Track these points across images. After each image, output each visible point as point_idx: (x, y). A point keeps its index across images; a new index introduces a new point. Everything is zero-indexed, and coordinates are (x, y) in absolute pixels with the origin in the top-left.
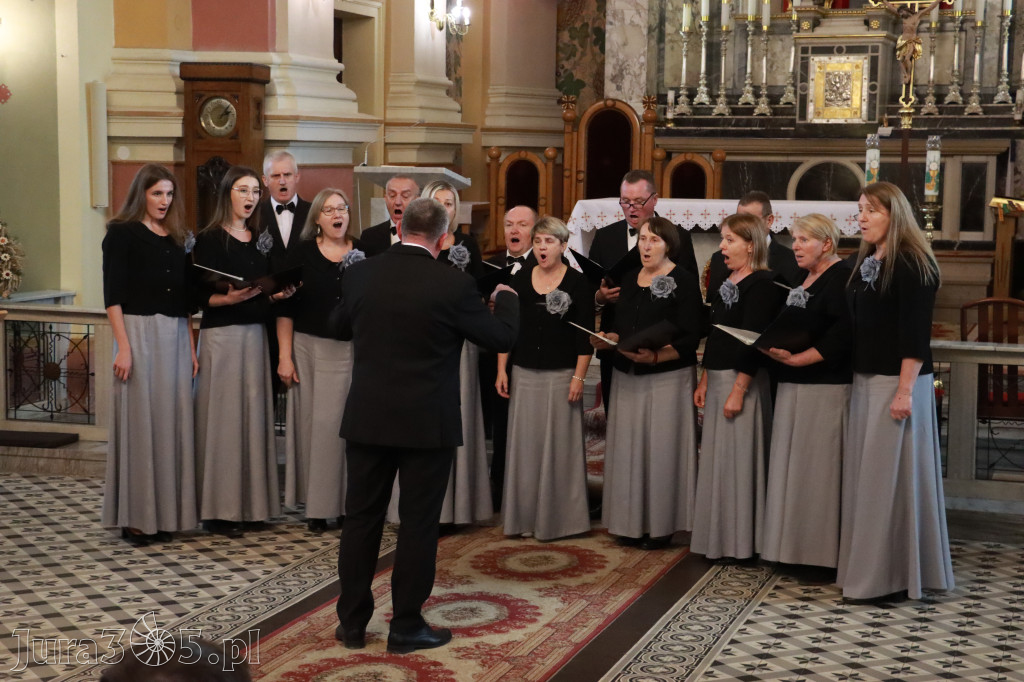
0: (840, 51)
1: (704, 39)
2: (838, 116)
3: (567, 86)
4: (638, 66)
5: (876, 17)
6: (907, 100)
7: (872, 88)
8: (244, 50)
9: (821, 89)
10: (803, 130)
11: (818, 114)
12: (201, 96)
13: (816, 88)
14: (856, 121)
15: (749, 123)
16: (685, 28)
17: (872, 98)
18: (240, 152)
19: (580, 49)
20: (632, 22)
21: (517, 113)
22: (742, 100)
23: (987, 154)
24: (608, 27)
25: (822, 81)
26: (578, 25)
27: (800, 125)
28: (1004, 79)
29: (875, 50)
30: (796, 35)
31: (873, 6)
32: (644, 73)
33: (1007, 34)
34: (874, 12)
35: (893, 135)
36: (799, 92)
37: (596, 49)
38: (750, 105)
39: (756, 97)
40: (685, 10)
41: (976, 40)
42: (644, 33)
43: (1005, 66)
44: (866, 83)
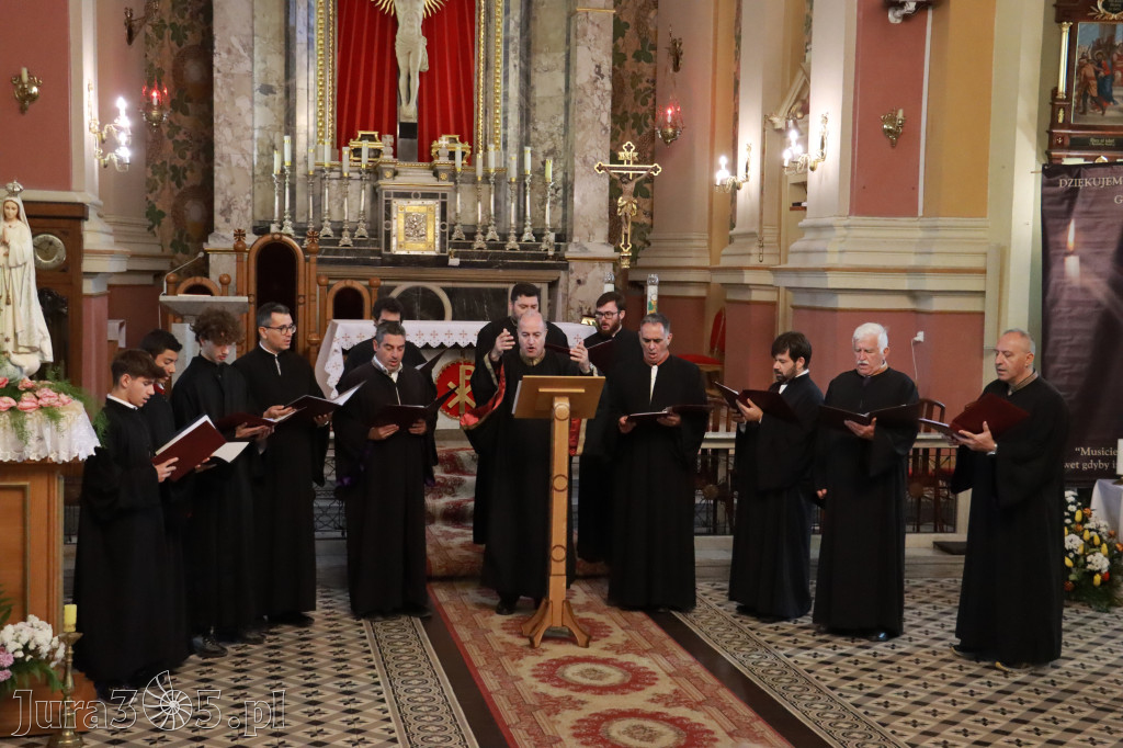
0: (416, 196)
1: (287, 181)
2: (416, 248)
4: (244, 202)
5: (444, 170)
7: (443, 227)
8: (45, 189)
9: (401, 226)
10: (388, 259)
11: (400, 246)
13: (398, 225)
14: (433, 253)
15: (337, 252)
16: (276, 170)
17: (443, 235)
18: (71, 284)
19: (161, 184)
20: (238, 164)
21: (125, 240)
22: (322, 234)
24: (216, 168)
25: (402, 220)
26: (159, 163)
27: (386, 256)
28: (528, 223)
29: (444, 196)
30: (380, 182)
31: (443, 160)
32: (250, 208)
33: (528, 188)
34: (443, 167)
35: (462, 265)
36: (384, 228)
37: (173, 184)
38: (332, 237)
39: (333, 230)
40: (277, 156)
41: (511, 192)
42: (250, 174)
43: (528, 213)
44: (438, 223)
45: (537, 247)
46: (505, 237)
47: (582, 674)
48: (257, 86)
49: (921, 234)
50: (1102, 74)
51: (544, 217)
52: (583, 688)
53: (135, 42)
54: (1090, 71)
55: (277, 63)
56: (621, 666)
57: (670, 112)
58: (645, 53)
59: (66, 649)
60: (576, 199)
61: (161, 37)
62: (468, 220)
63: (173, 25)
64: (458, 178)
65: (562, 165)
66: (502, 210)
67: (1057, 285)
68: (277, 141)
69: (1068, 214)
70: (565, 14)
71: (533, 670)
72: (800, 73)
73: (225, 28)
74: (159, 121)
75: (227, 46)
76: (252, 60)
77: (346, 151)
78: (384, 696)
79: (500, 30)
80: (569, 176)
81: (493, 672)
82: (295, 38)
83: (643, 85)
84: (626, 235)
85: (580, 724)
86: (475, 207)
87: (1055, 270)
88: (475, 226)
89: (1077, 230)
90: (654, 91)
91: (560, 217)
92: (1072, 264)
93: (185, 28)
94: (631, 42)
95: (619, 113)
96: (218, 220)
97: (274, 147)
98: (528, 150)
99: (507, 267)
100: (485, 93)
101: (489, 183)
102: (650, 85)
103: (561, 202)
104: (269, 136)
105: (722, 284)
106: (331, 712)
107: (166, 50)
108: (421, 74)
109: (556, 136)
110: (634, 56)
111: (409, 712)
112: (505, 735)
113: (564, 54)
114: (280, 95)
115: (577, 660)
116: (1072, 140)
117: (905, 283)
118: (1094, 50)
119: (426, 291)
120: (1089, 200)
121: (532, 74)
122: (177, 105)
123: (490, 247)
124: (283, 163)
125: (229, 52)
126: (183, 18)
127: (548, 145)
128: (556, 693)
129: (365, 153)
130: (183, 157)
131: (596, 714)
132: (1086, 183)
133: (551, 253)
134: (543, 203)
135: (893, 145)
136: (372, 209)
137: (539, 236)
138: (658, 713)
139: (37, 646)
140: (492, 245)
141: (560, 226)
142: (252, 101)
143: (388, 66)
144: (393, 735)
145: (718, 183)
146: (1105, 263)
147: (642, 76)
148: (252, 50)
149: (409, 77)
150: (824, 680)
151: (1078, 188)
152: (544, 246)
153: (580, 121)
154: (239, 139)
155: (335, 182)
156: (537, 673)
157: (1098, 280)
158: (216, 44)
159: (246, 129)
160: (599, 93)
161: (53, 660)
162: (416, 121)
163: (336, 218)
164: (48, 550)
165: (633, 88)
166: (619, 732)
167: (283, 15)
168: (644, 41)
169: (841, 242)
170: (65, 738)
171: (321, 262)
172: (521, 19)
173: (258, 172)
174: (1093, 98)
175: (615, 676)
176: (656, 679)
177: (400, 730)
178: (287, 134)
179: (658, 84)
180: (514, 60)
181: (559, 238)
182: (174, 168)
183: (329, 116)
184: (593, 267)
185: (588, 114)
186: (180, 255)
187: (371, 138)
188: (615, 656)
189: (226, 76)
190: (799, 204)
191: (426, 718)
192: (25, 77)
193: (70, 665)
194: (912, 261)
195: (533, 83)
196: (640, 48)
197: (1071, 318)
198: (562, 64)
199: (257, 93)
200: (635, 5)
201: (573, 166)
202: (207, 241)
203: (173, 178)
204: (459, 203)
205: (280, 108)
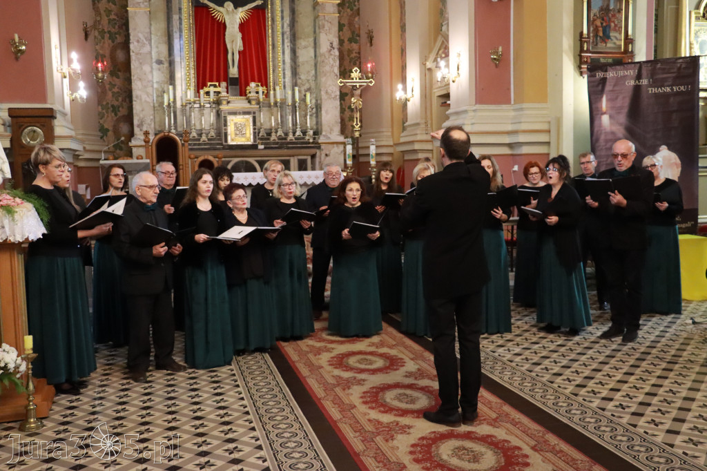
0: (240, 114)
1: (172, 109)
2: (241, 141)
3: (104, 131)
4: (150, 120)
5: (254, 100)
6: (357, 124)
7: (254, 129)
9: (233, 130)
10: (227, 147)
11: (232, 140)
12: (22, 125)
13: (231, 129)
14: (250, 143)
15: (199, 144)
16: (166, 103)
17: (254, 133)
19: (106, 115)
20: (146, 101)
22: (191, 136)
23: (307, 155)
24: (134, 103)
25: (233, 126)
26: (104, 103)
27: (225, 145)
28: (298, 126)
29: (254, 113)
30: (221, 107)
31: (252, 95)
32: (153, 123)
33: (298, 108)
34: (254, 98)
35: (265, 148)
36: (223, 131)
37: (113, 114)
38: (197, 137)
39: (198, 134)
40: (166, 96)
41: (289, 110)
42: (152, 105)
43: (298, 121)
44: (252, 127)
45: (303, 138)
46: (286, 134)
47: (359, 362)
48: (154, 60)
49: (513, 114)
50: (604, 24)
51: (306, 123)
52: (362, 371)
53: (89, 39)
54: (598, 23)
55: (164, 48)
56: (381, 355)
57: (369, 65)
58: (354, 38)
59: (27, 365)
60: (323, 112)
61: (103, 38)
62: (267, 126)
63: (109, 32)
64: (261, 104)
65: (314, 96)
66: (284, 119)
67: (597, 132)
68: (166, 89)
69: (602, 91)
70: (312, 18)
71: (329, 361)
72: (440, 36)
73: (135, 29)
74: (103, 79)
75: (136, 39)
76: (151, 45)
77: (202, 92)
78: (238, 383)
79: (279, 28)
80: (319, 102)
81: (304, 364)
82: (173, 35)
83: (353, 55)
84: (357, 118)
85: (365, 395)
86: (270, 119)
87: (596, 123)
88: (271, 129)
89: (607, 100)
90: (360, 58)
91: (315, 123)
92: (605, 119)
93: (116, 34)
94: (347, 34)
95: (342, 69)
96: (136, 130)
97: (164, 92)
98: (297, 89)
99: (288, 148)
100: (273, 61)
101: (277, 106)
102: (357, 55)
103: (315, 115)
104: (161, 86)
105: (402, 152)
106: (206, 395)
107: (106, 45)
108: (239, 52)
109: (311, 81)
110: (348, 40)
111: (255, 393)
112: (319, 405)
113: (312, 39)
114: (166, 65)
115: (353, 354)
116: (591, 59)
117: (507, 140)
118: (599, 12)
119: (247, 163)
120: (613, 84)
121: (297, 50)
122: (112, 74)
123: (279, 139)
124: (169, 100)
125: (138, 41)
126: (114, 28)
127: (307, 86)
128: (346, 375)
129: (212, 94)
130: (118, 101)
131: (373, 388)
132: (611, 74)
133: (311, 141)
134: (306, 116)
135: (497, 66)
136: (217, 123)
137: (304, 133)
138: (412, 384)
139: (6, 364)
140: (280, 138)
141: (315, 127)
142: (152, 68)
143: (222, 48)
144: (246, 409)
145: (398, 99)
146: (623, 118)
147: (353, 50)
148: (150, 40)
149: (233, 54)
150: (504, 357)
151: (606, 78)
152: (307, 138)
153: (323, 72)
154: (145, 87)
155: (197, 109)
156: (331, 363)
157: (619, 127)
158: (131, 37)
159: (149, 81)
160: (332, 57)
161: (19, 372)
162: (237, 76)
163: (198, 127)
164: (14, 301)
165: (349, 56)
166: (391, 399)
167: (166, 23)
168: (353, 33)
169: (472, 119)
170: (30, 423)
171: (191, 149)
172: (290, 21)
173: (156, 105)
174: (600, 37)
175: (379, 363)
176: (405, 362)
177: (250, 406)
178: (171, 84)
179: (362, 53)
180: (287, 43)
181: (315, 133)
182: (113, 106)
183: (192, 75)
184: (334, 147)
185: (327, 68)
186: (118, 151)
187: (215, 86)
188: (376, 350)
189: (137, 54)
190: (446, 102)
191: (266, 396)
192: (17, 39)
193: (30, 375)
194: (510, 128)
195: (297, 54)
196: (351, 36)
197: (606, 149)
198: (312, 44)
199: (154, 64)
200: (347, 15)
201: (321, 96)
202: (130, 141)
203: (112, 111)
204: (263, 117)
205: (167, 71)
